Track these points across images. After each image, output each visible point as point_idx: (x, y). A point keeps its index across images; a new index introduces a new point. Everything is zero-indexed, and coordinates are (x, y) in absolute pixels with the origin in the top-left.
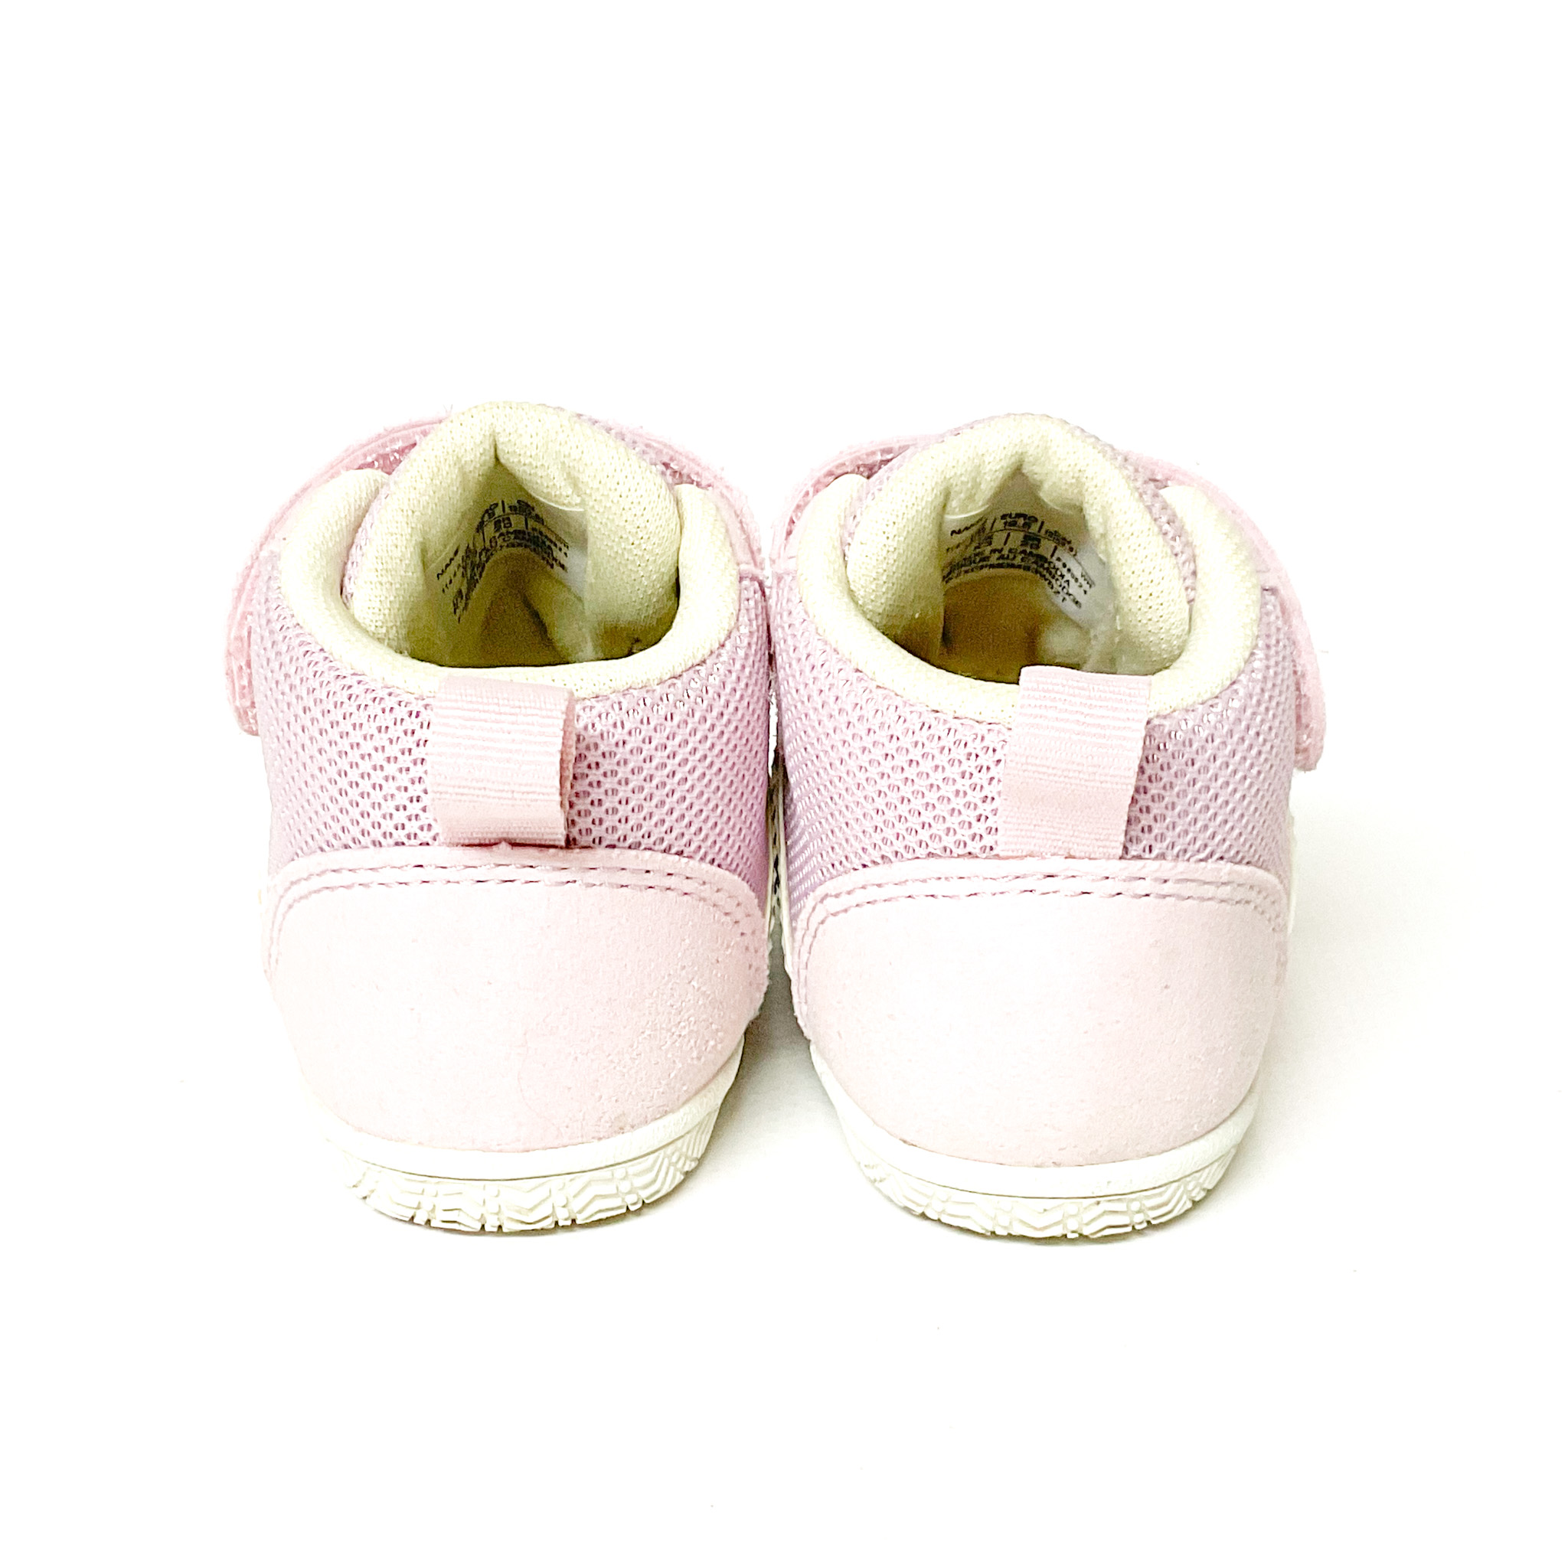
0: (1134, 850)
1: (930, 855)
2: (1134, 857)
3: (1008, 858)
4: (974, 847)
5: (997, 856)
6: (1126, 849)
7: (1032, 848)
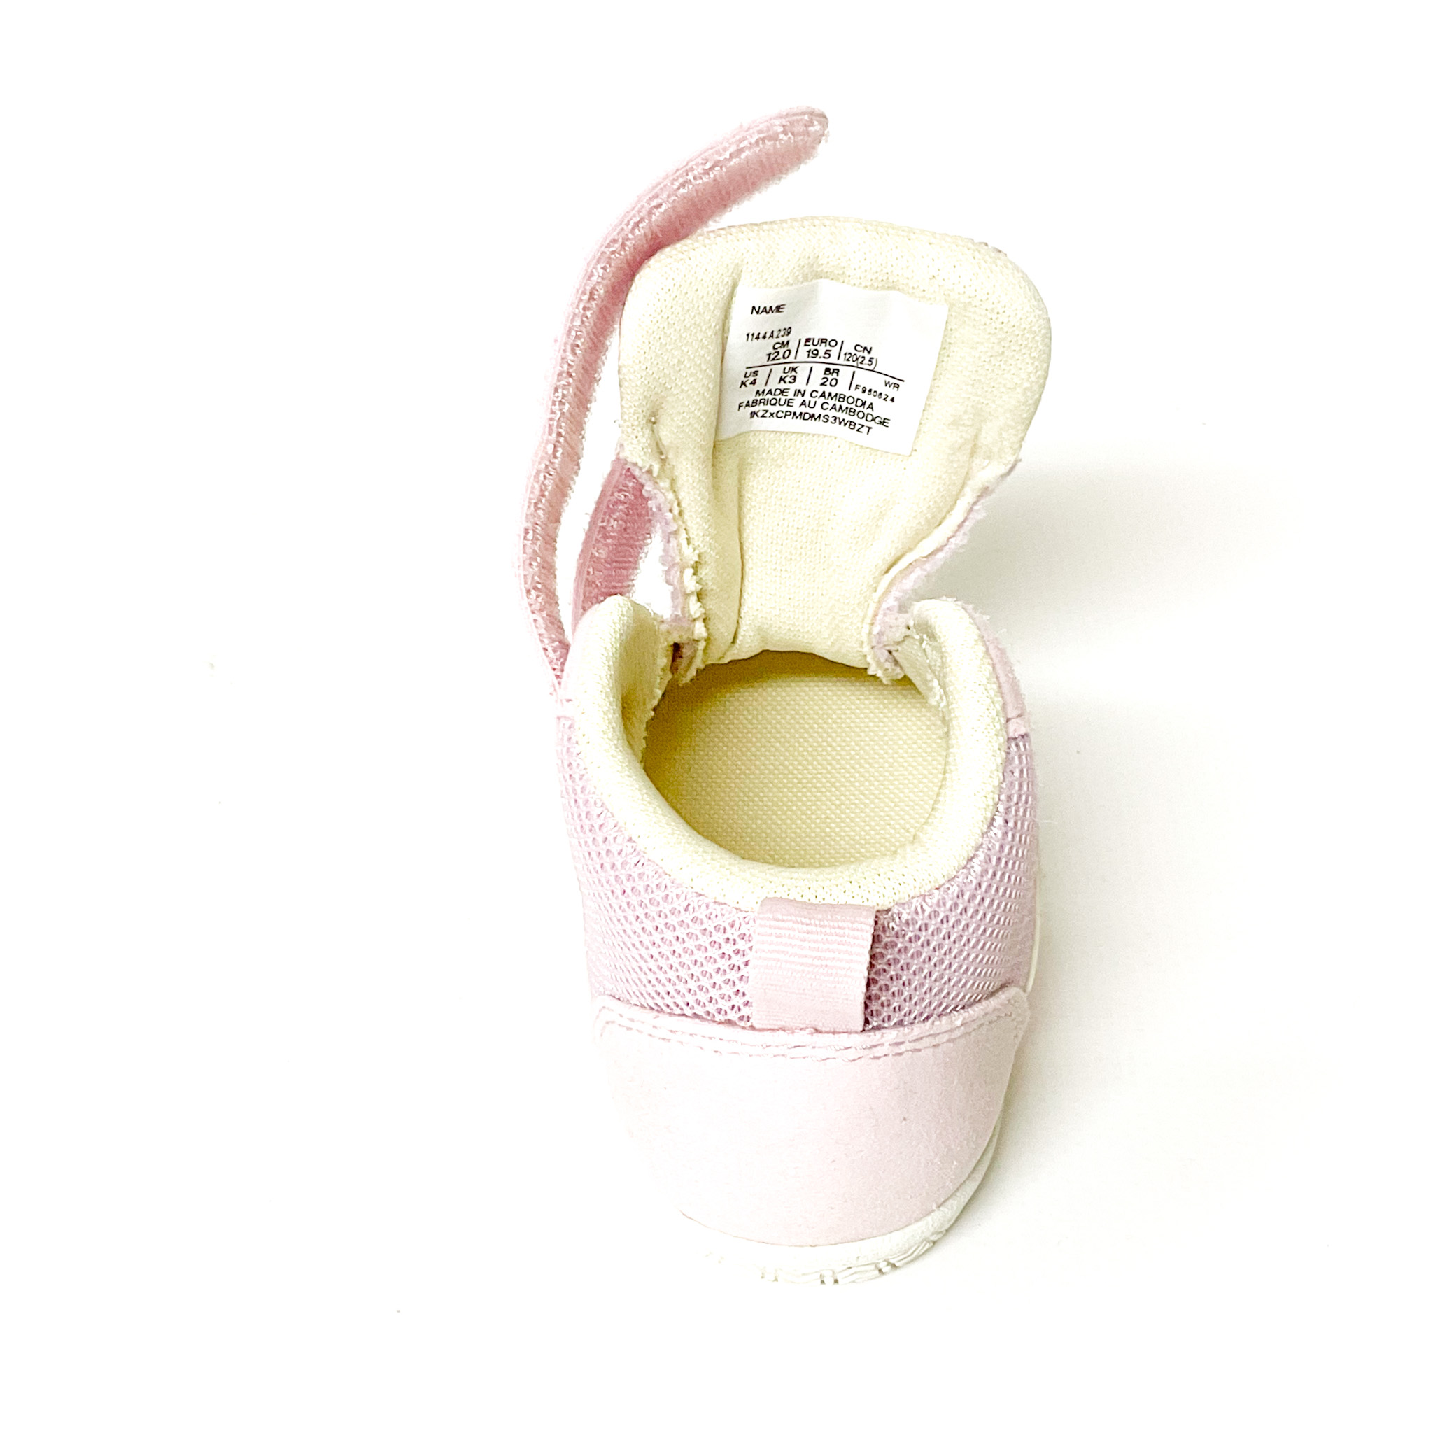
0: (874, 1022)
1: (696, 1016)
2: (873, 1028)
3: (761, 1030)
4: (733, 1016)
5: (752, 1027)
6: (867, 1022)
7: (783, 1023)
